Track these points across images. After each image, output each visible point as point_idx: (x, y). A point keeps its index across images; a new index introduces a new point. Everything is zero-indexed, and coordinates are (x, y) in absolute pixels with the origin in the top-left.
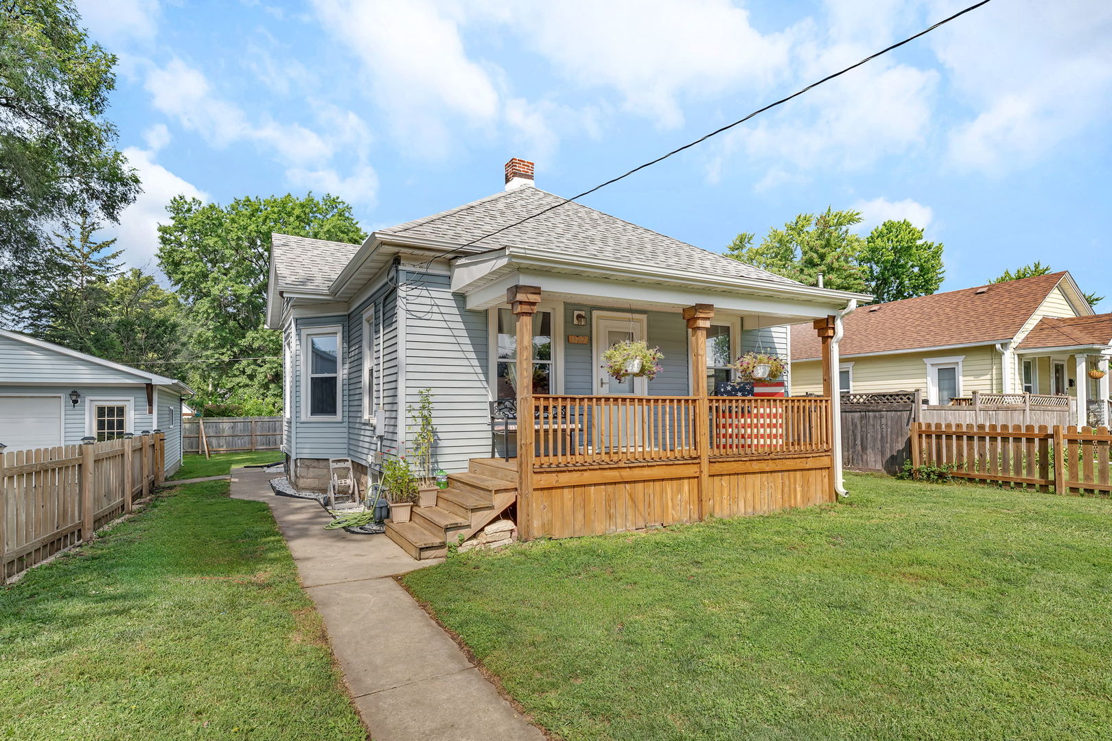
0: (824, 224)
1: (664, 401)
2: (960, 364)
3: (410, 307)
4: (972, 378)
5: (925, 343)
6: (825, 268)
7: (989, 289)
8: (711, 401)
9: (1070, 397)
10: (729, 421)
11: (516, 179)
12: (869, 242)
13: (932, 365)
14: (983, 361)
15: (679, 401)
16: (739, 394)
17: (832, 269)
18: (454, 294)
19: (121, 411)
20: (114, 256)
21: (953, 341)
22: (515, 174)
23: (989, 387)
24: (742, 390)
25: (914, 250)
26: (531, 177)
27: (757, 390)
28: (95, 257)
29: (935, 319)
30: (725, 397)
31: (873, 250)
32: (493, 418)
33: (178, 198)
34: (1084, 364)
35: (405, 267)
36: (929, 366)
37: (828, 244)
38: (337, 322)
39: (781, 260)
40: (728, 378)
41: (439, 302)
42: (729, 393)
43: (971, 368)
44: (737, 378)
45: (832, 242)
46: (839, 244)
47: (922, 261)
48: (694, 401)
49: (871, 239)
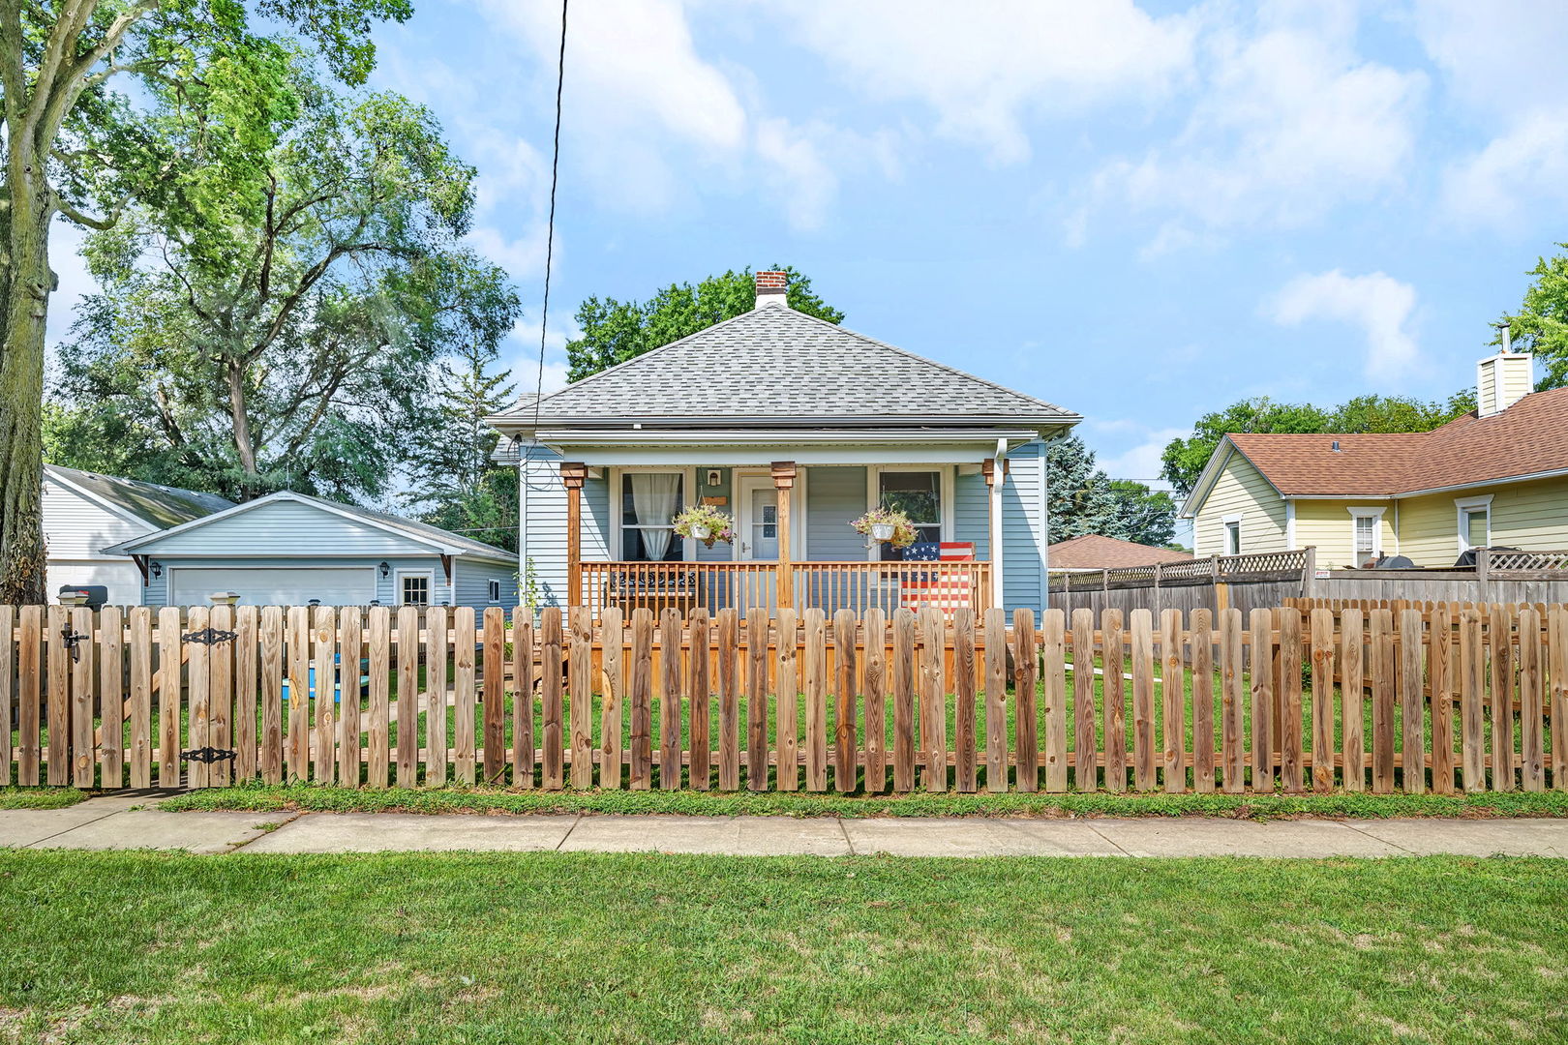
16: (925, 558)
19: (424, 581)
20: (507, 393)
24: (928, 553)
27: (943, 552)
28: (490, 395)
30: (910, 562)
33: (589, 302)
42: (914, 557)
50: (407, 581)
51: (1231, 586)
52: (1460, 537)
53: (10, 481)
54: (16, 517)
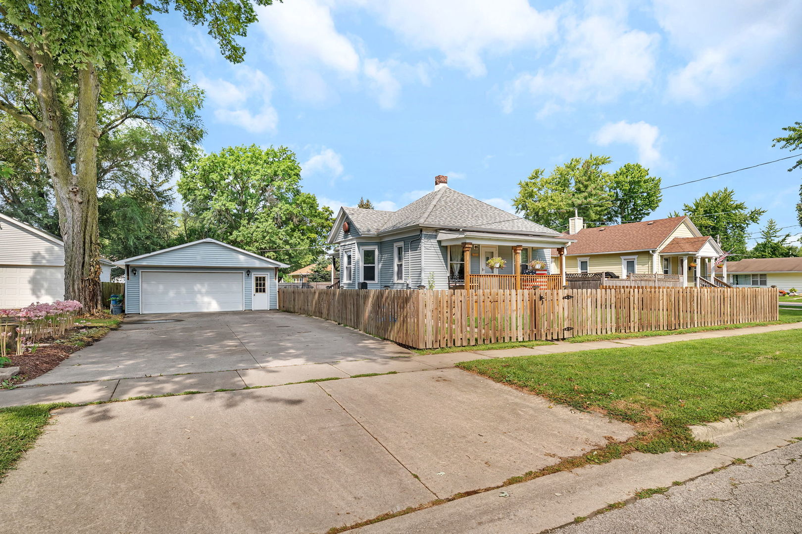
0: (588, 165)
1: (506, 276)
2: (636, 259)
3: (425, 246)
4: (641, 266)
5: (621, 249)
6: (587, 194)
7: (654, 223)
8: (521, 276)
9: (680, 276)
10: (527, 284)
11: (441, 184)
12: (615, 178)
13: (624, 259)
14: (644, 259)
15: (509, 276)
16: (531, 274)
17: (592, 195)
18: (437, 241)
19: (264, 279)
21: (633, 248)
22: (440, 182)
23: (647, 270)
24: (532, 272)
25: (642, 183)
26: (446, 183)
27: (537, 272)
29: (628, 237)
31: (617, 183)
32: (449, 282)
34: (686, 261)
35: (424, 233)
36: (623, 260)
37: (589, 179)
38: (376, 245)
39: (561, 186)
40: (527, 268)
41: (433, 243)
42: (527, 274)
43: (641, 261)
44: (530, 268)
45: (592, 178)
46: (596, 179)
47: (648, 190)
48: (516, 276)
49: (616, 176)
50: (257, 279)
51: (570, 282)
52: (579, 268)
53: (88, 227)
54: (91, 246)
